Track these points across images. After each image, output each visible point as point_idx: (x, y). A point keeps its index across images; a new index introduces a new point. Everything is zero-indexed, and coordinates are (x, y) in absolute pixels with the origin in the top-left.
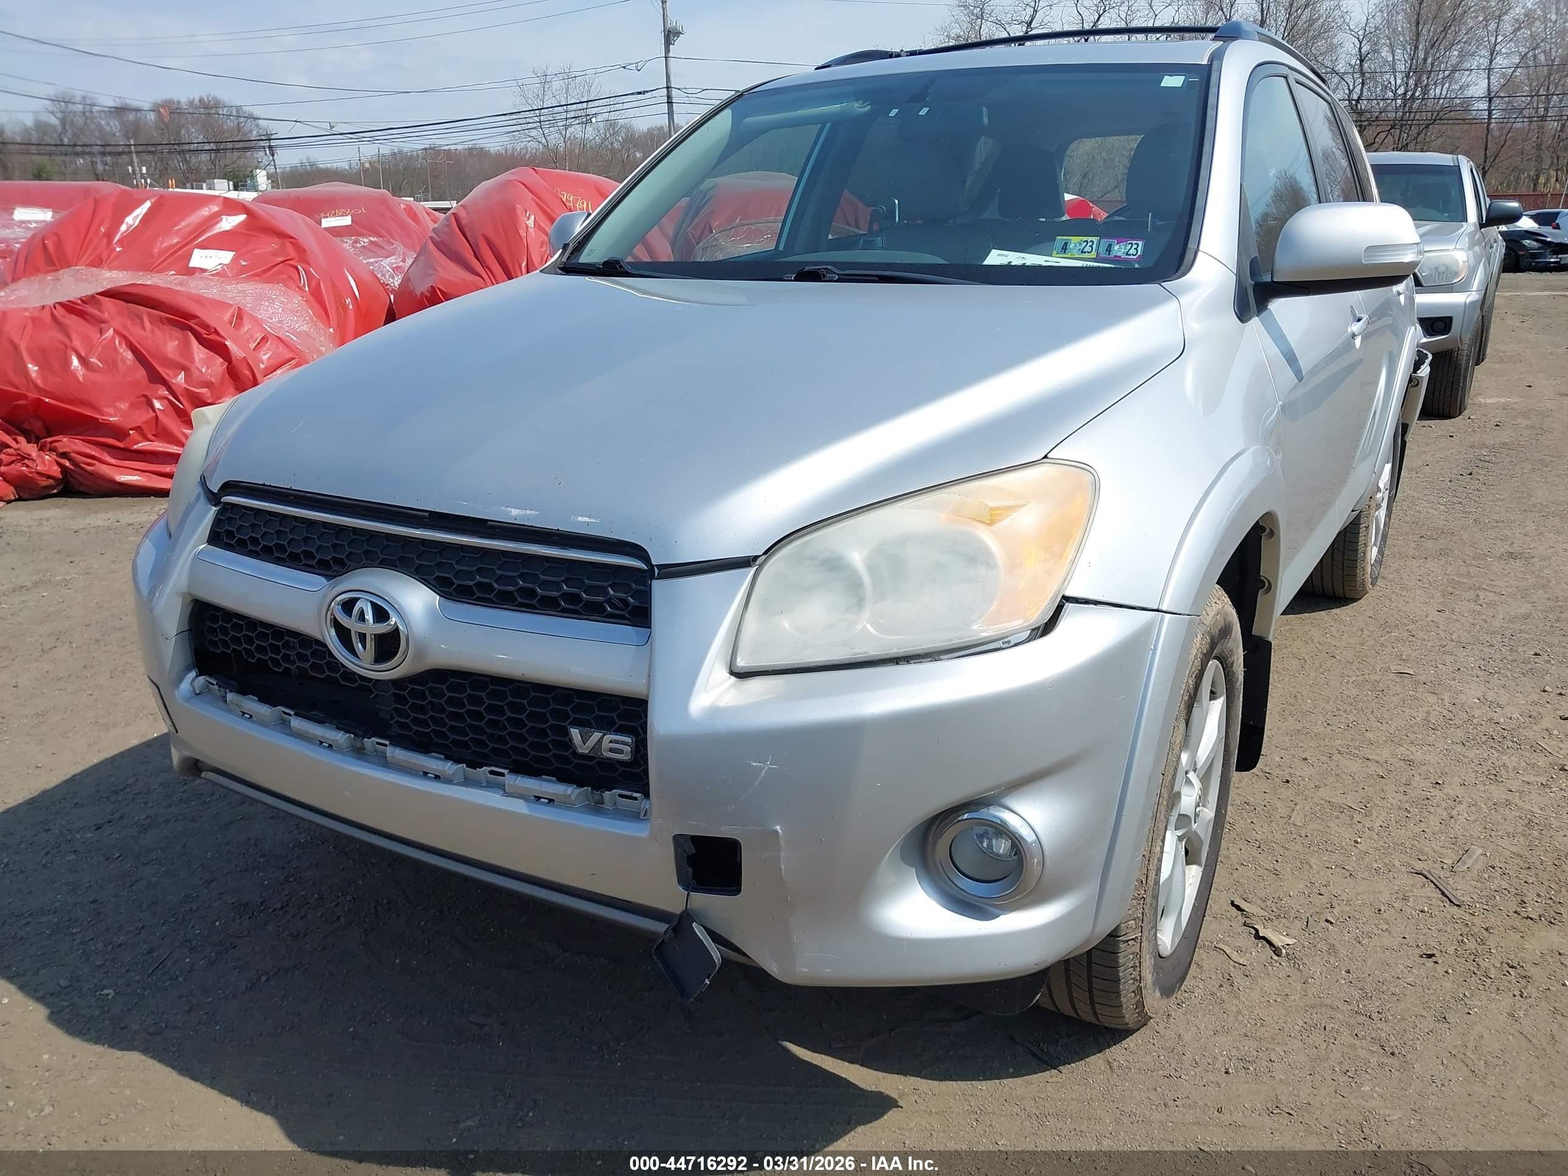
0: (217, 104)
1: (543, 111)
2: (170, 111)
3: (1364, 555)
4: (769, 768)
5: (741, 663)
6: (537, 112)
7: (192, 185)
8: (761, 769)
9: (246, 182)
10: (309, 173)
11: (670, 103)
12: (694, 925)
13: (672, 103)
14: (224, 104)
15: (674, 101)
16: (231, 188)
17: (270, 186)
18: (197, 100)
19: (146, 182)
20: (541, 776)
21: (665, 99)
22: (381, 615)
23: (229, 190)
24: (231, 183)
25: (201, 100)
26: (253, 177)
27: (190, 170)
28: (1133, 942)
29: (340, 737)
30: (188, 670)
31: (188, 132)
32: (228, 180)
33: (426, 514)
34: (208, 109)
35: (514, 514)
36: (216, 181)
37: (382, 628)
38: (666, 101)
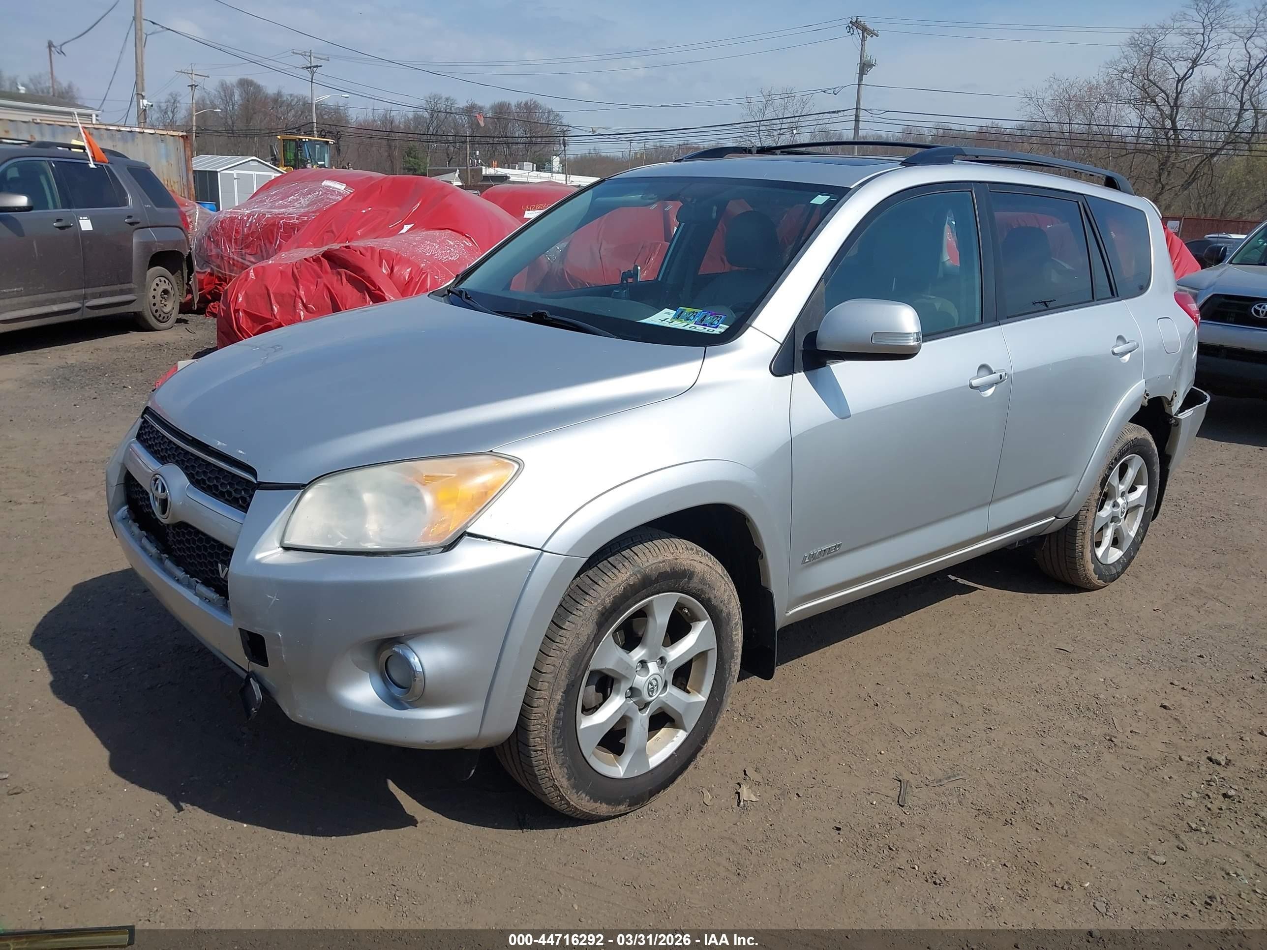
0: (536, 106)
1: (762, 122)
2: (501, 112)
3: (1083, 555)
4: (276, 600)
5: (288, 542)
6: (758, 123)
7: (509, 165)
8: (271, 599)
9: (545, 165)
10: (594, 160)
11: (857, 121)
12: (251, 679)
13: (859, 121)
14: (541, 106)
15: (860, 119)
16: (535, 169)
17: (561, 169)
18: (524, 102)
19: (478, 162)
20: (210, 587)
21: (853, 118)
22: (164, 489)
23: (533, 171)
24: (535, 165)
25: (526, 104)
26: (550, 161)
27: (511, 154)
28: (541, 753)
29: (153, 550)
30: (126, 504)
31: (513, 126)
32: (533, 163)
33: (190, 438)
34: (529, 108)
35: (219, 445)
36: (525, 163)
37: (163, 496)
38: (854, 119)
